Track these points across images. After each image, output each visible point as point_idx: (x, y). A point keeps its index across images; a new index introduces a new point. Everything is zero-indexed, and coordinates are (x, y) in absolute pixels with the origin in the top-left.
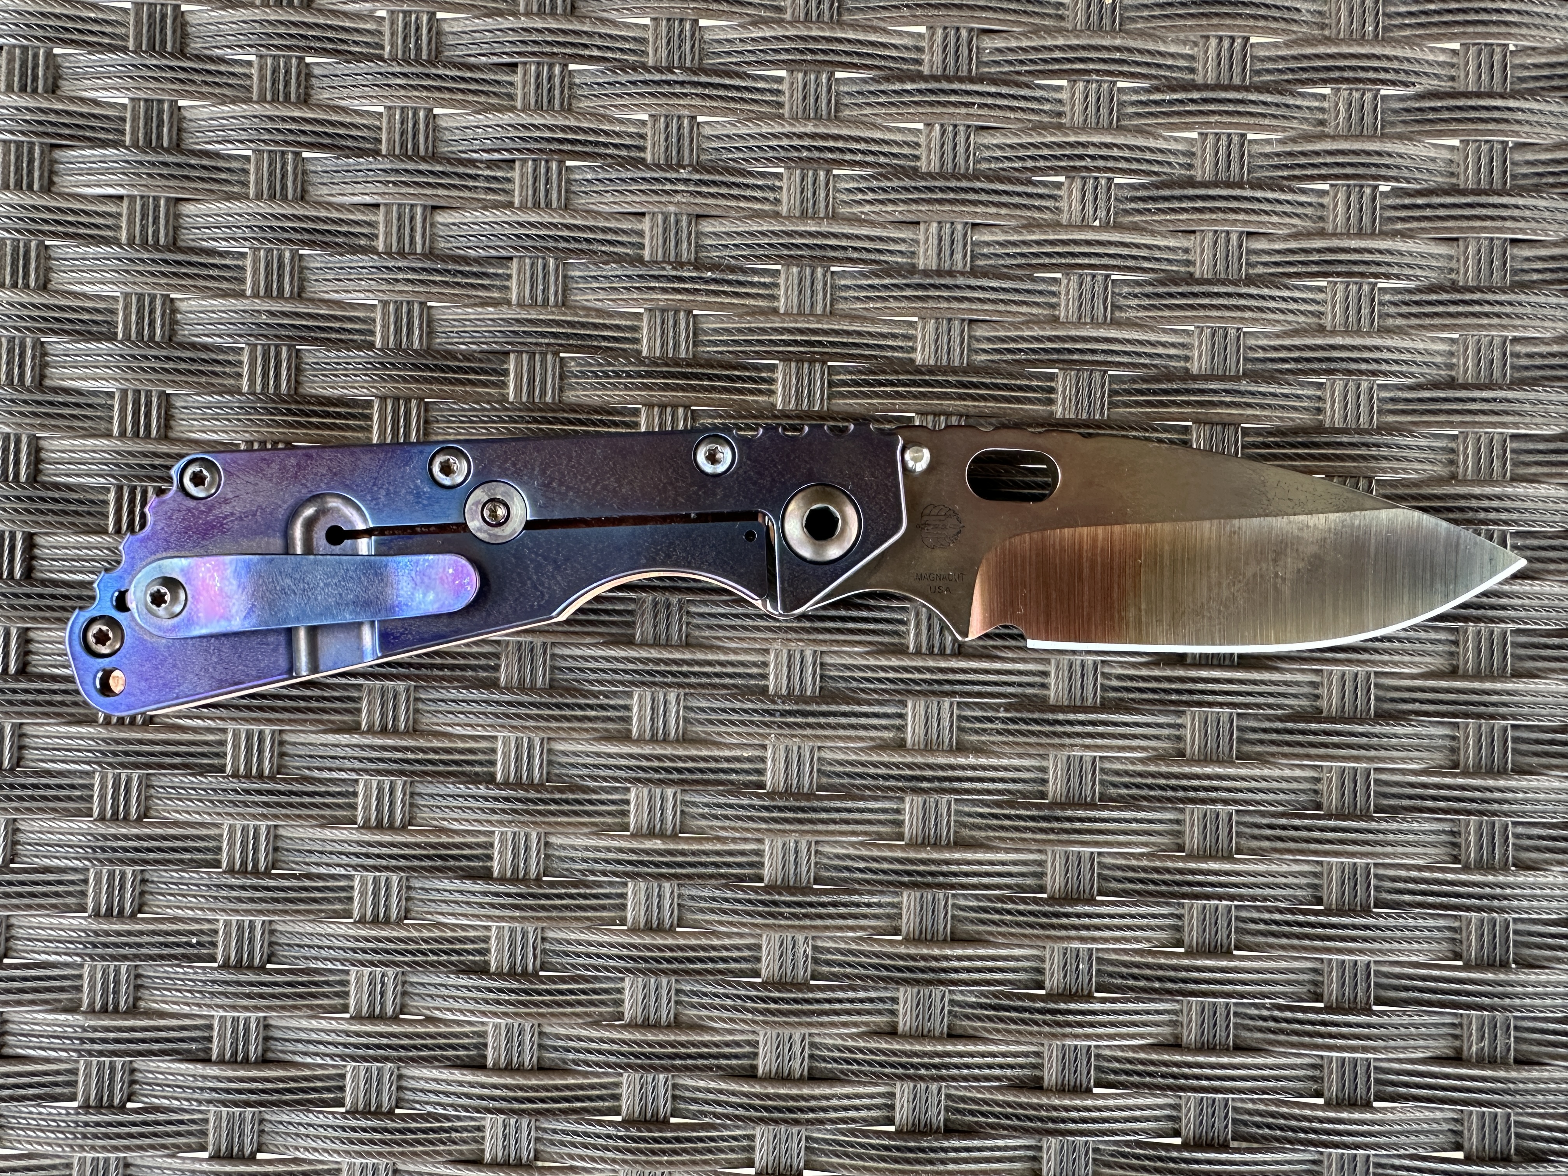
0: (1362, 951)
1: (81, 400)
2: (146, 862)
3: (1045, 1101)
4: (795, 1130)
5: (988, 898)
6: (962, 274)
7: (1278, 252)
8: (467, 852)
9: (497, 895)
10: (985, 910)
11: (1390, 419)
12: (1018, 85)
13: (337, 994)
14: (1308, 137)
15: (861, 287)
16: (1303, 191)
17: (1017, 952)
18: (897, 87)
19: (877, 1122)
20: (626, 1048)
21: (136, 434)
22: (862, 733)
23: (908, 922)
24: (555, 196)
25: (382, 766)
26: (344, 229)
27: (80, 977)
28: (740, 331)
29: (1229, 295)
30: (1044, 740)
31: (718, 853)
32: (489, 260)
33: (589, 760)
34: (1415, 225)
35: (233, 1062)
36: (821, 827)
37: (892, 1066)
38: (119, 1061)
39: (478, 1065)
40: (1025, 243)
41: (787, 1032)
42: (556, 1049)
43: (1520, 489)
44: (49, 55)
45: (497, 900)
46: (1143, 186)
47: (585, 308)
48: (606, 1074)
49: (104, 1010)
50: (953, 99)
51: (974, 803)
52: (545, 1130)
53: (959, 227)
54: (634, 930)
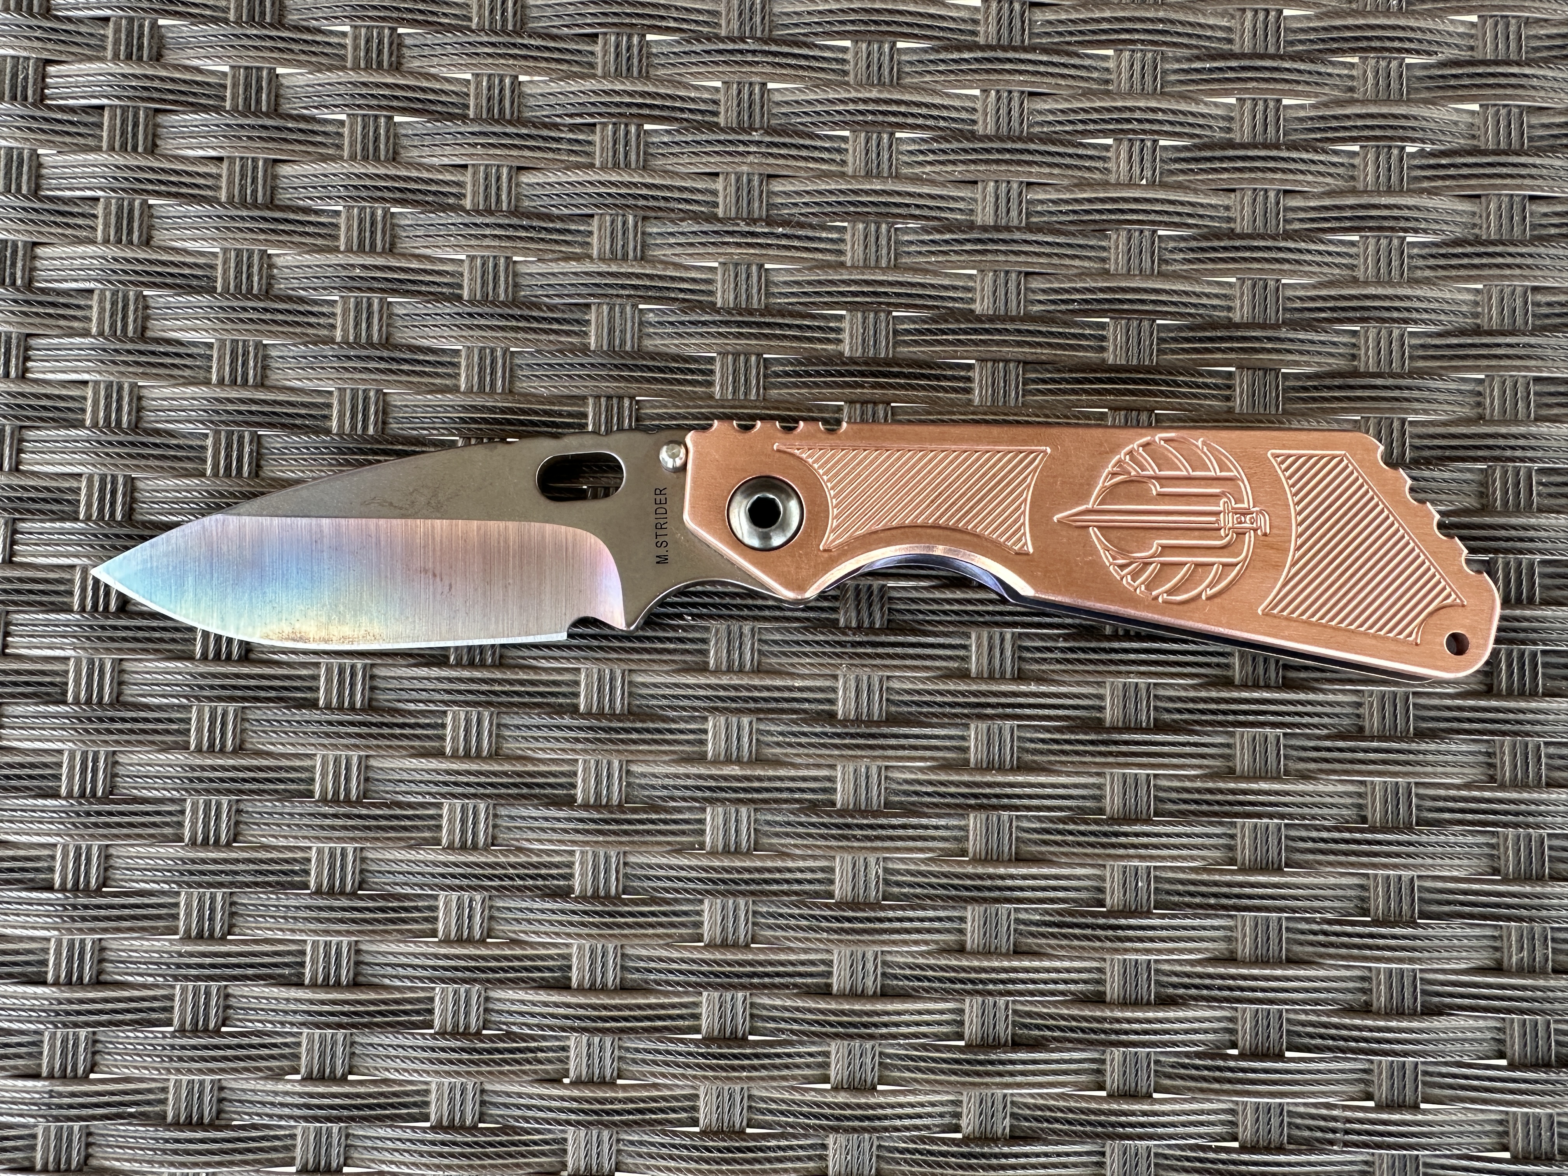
0: (1406, 867)
1: (181, 350)
2: (241, 792)
3: (1108, 1013)
4: (868, 1045)
5: (1051, 820)
6: (1018, 229)
7: (1313, 209)
8: (552, 780)
9: (581, 820)
10: (1047, 831)
11: (1421, 364)
12: (1069, 54)
13: (426, 920)
14: (1340, 103)
15: (923, 242)
16: (1336, 153)
17: (1079, 871)
18: (955, 56)
19: (947, 1037)
20: (706, 968)
21: (234, 382)
22: (928, 663)
23: (974, 844)
24: (633, 157)
25: (470, 697)
26: (434, 188)
27: (177, 905)
28: (809, 283)
29: (1269, 249)
30: (1101, 668)
31: (793, 779)
32: (571, 218)
33: (668, 692)
34: (1440, 183)
35: (326, 985)
36: (890, 753)
37: (962, 981)
38: (214, 985)
39: (564, 986)
40: (1076, 201)
41: (860, 950)
42: (638, 970)
43: (1544, 428)
44: (154, 25)
45: (581, 826)
46: (1186, 148)
47: (662, 262)
48: (687, 993)
49: (200, 936)
50: (1008, 66)
51: (1036, 729)
52: (627, 1049)
53: (1015, 186)
54: (713, 853)
